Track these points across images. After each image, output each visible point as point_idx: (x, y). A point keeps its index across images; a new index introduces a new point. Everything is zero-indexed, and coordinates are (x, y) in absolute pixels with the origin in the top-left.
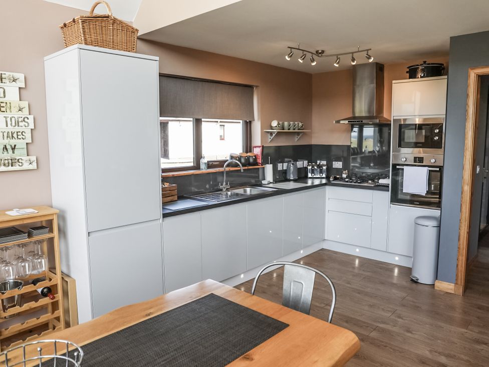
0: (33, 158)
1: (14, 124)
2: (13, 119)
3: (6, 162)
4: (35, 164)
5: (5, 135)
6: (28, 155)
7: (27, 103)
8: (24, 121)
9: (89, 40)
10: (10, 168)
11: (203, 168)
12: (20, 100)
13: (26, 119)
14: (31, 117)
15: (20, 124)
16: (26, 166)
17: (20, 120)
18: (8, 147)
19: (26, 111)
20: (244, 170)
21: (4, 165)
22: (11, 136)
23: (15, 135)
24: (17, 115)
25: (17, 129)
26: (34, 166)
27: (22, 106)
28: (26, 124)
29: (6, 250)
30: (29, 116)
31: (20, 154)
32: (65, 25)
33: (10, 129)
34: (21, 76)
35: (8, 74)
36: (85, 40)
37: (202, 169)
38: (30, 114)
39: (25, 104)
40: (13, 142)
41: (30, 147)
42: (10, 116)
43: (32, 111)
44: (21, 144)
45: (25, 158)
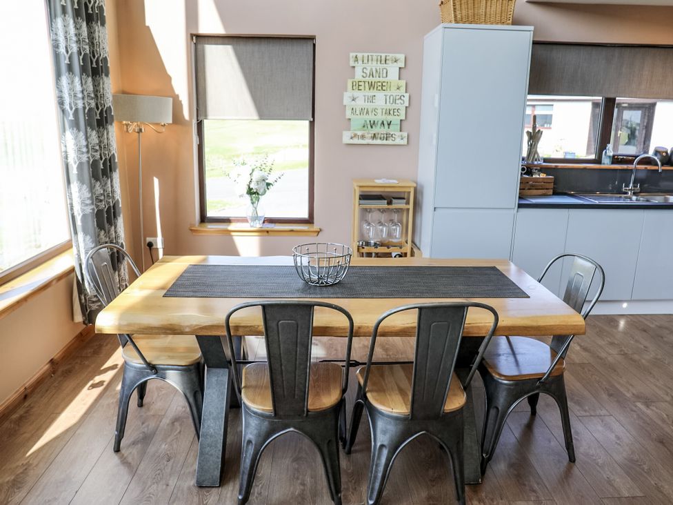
0: (405, 134)
1: (391, 102)
2: (392, 97)
3: (382, 136)
4: (406, 140)
5: (384, 111)
6: (401, 131)
7: (405, 82)
8: (400, 98)
9: (459, 16)
10: (385, 142)
11: (606, 162)
12: (399, 79)
13: (402, 97)
14: (407, 95)
15: (397, 102)
16: (398, 141)
17: (398, 97)
18: (385, 123)
19: (403, 89)
20: (663, 170)
21: (380, 138)
22: (389, 112)
23: (392, 112)
24: (394, 92)
25: (394, 106)
26: (405, 142)
27: (400, 85)
28: (402, 102)
29: (370, 212)
30: (405, 95)
31: (394, 130)
32: (442, 3)
33: (389, 106)
34: (401, 57)
35: (391, 55)
36: (455, 16)
37: (604, 164)
38: (406, 92)
39: (403, 83)
40: (389, 118)
41: (404, 123)
42: (389, 94)
43: (409, 90)
44: (396, 120)
45: (398, 133)
